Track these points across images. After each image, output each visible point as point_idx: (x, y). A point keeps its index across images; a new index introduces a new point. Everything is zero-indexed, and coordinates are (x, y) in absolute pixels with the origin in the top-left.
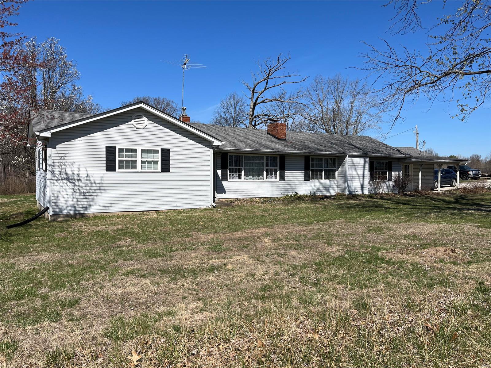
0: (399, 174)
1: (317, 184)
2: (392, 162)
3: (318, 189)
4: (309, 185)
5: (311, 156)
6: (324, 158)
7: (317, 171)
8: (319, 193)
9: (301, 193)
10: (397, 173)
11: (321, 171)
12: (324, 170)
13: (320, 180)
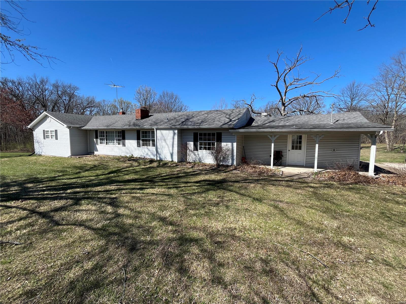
0: (232, 146)
1: (146, 150)
2: (221, 133)
3: (147, 154)
4: (141, 150)
5: (142, 130)
6: (151, 131)
7: (146, 140)
8: (148, 156)
9: (135, 156)
10: (229, 144)
11: (149, 140)
12: (151, 140)
13: (149, 147)
